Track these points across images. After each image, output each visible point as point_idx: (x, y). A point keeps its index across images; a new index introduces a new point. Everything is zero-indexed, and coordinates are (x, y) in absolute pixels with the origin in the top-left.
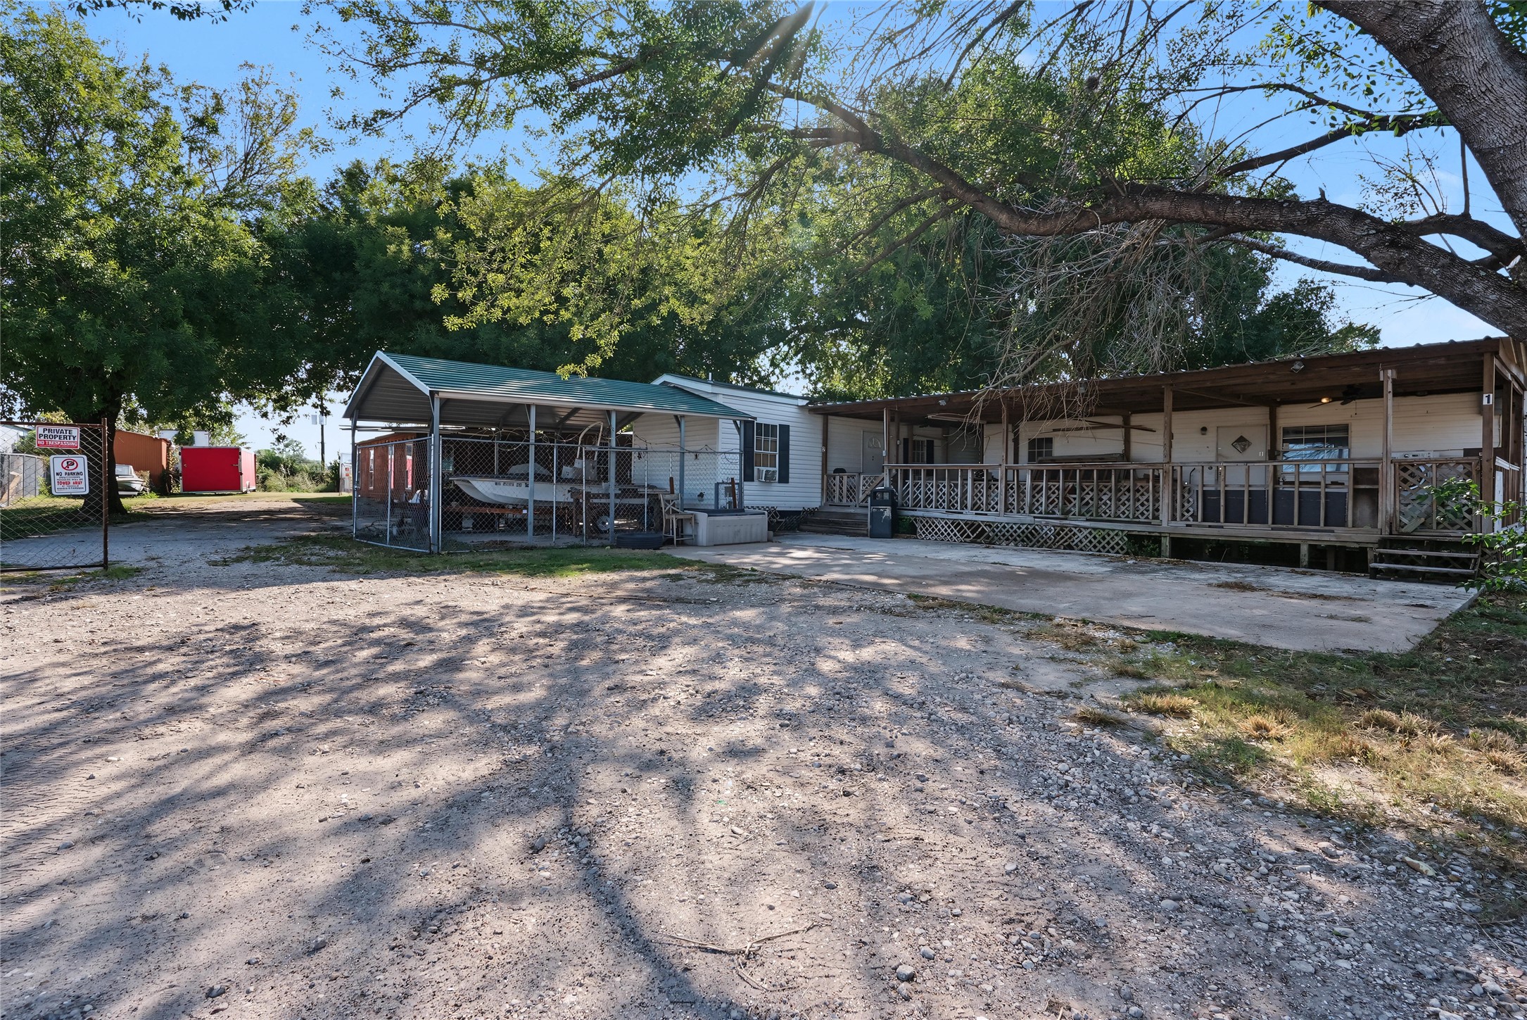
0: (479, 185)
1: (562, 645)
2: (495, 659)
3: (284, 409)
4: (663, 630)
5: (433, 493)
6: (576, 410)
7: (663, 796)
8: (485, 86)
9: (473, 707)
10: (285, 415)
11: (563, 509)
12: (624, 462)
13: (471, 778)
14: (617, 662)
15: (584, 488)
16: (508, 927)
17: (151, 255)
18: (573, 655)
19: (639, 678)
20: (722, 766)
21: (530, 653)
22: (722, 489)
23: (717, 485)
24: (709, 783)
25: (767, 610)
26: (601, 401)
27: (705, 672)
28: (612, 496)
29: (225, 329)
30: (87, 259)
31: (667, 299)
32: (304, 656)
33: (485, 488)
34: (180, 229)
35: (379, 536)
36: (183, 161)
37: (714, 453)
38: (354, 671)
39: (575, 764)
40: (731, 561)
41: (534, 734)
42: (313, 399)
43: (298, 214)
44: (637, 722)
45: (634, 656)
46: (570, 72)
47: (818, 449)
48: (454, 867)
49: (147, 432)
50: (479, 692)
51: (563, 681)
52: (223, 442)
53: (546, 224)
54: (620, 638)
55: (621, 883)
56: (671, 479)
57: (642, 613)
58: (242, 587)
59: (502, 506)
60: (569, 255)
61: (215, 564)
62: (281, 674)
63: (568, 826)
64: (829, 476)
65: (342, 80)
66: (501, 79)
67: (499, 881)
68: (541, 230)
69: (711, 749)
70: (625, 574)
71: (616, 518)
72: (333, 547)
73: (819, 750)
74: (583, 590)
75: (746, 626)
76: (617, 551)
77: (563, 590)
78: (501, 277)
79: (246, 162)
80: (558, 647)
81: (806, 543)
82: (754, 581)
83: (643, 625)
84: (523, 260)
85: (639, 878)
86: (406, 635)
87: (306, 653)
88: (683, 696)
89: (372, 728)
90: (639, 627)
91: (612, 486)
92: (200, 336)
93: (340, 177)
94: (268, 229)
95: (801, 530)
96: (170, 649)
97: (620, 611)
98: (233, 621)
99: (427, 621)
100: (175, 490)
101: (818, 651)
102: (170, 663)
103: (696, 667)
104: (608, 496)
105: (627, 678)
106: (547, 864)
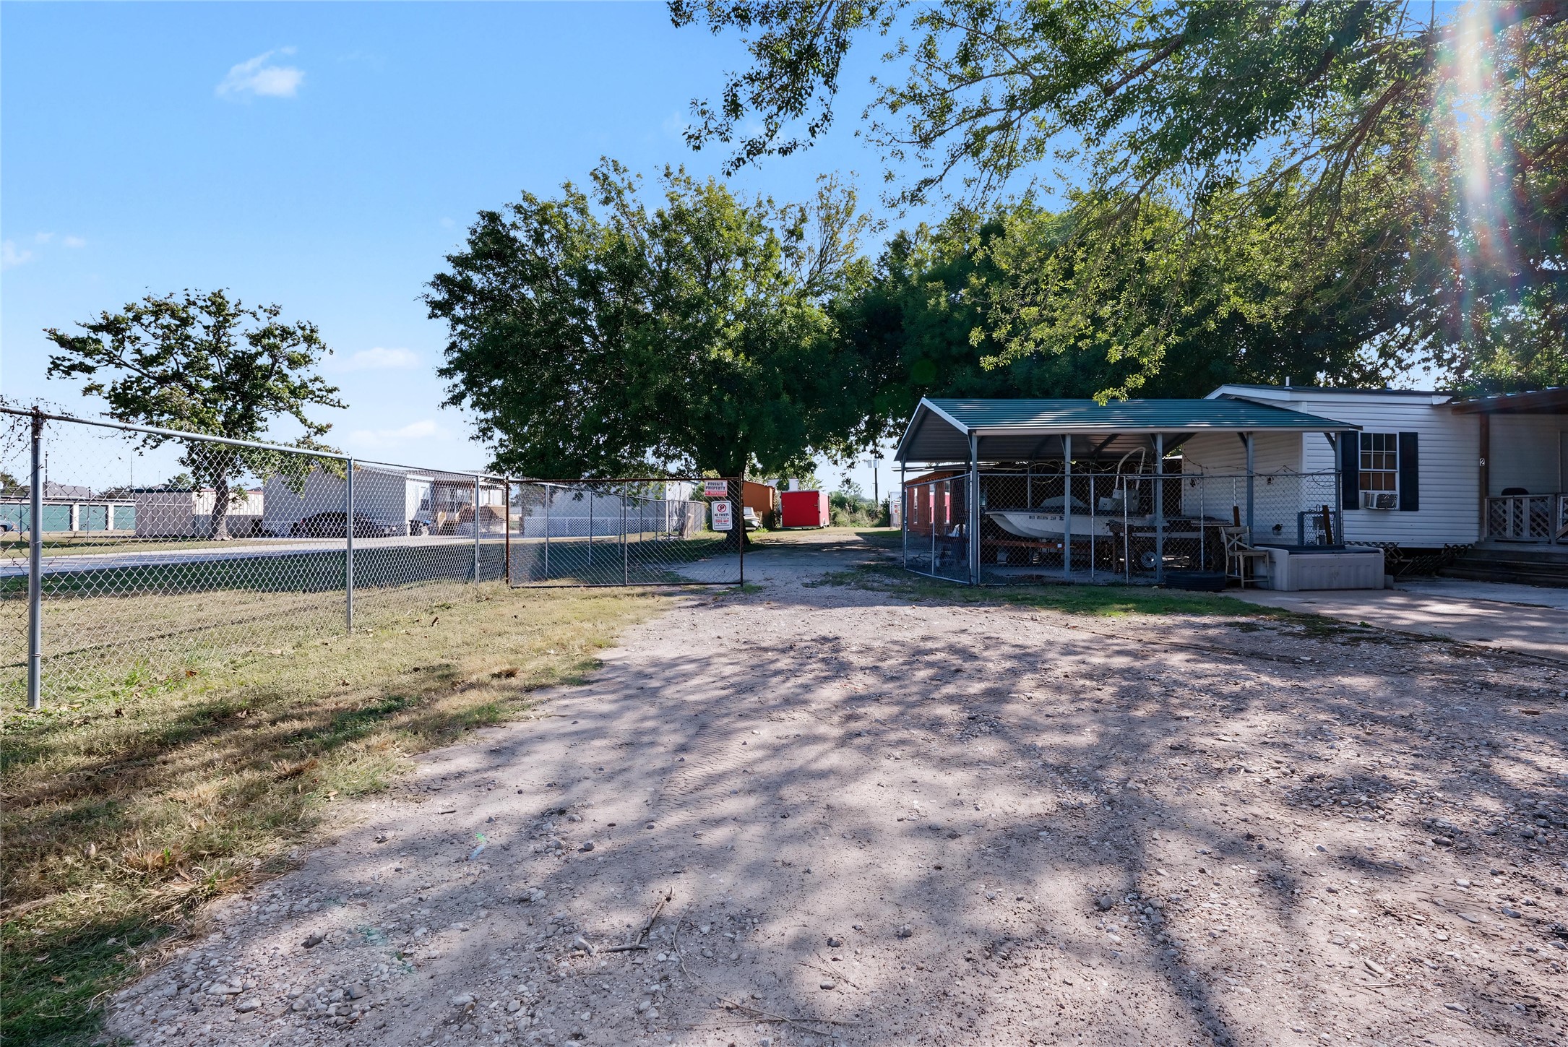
0: (1011, 224)
1: (1112, 690)
2: (1040, 695)
3: (849, 456)
4: (1237, 689)
5: (973, 527)
6: (1114, 436)
7: (1256, 890)
8: (1015, 125)
9: (1024, 742)
10: (850, 461)
11: (1101, 542)
12: (1173, 490)
13: (1028, 813)
14: (1179, 719)
15: (1126, 521)
16: (1078, 982)
17: (764, 344)
18: (1124, 702)
19: (1209, 741)
20: (1342, 875)
21: (1077, 694)
22: (1309, 522)
23: (1301, 516)
24: (1323, 893)
25: (1395, 680)
26: (1145, 425)
27: (1301, 748)
28: (1159, 529)
29: (810, 395)
30: (728, 355)
31: (1228, 298)
32: (875, 669)
33: (1018, 522)
34: (780, 321)
35: (926, 567)
36: (781, 267)
37: (1297, 475)
38: (914, 689)
39: (1139, 825)
40: (1328, 611)
41: (1087, 782)
42: (870, 447)
43: (859, 289)
44: (1212, 793)
45: (1202, 714)
46: (1105, 79)
47: (1473, 462)
48: (1019, 899)
49: (761, 482)
50: (1028, 726)
51: (1115, 730)
52: (807, 487)
53: (1081, 245)
54: (1180, 691)
55: (1207, 977)
56: (1236, 509)
57: (1207, 666)
58: (825, 606)
59: (1035, 540)
60: (1106, 272)
61: (806, 586)
62: (861, 683)
63: (1134, 891)
64: (1493, 501)
65: (893, 164)
66: (1031, 114)
67: (1064, 928)
68: (1075, 253)
69: (1321, 849)
70: (1180, 619)
71: (1164, 554)
72: (889, 576)
73: (1516, 892)
74: (1130, 633)
75: (1362, 698)
76: (1167, 592)
77: (1108, 631)
78: (1035, 310)
79: (821, 256)
80: (1107, 692)
81: (1453, 592)
82: (1368, 640)
83: (1210, 680)
84: (1057, 288)
85: (1233, 981)
86: (956, 661)
87: (876, 667)
88: (1272, 774)
89: (934, 744)
90: (1204, 682)
91: (1159, 519)
92: (794, 402)
93: (888, 249)
94: (837, 307)
95: (1443, 575)
96: (783, 651)
97: (1177, 660)
98: (823, 634)
99: (973, 650)
100: (778, 526)
101: (1494, 748)
102: (784, 662)
103: (1288, 741)
104: (1154, 529)
105: (1193, 739)
106: (1115, 927)
